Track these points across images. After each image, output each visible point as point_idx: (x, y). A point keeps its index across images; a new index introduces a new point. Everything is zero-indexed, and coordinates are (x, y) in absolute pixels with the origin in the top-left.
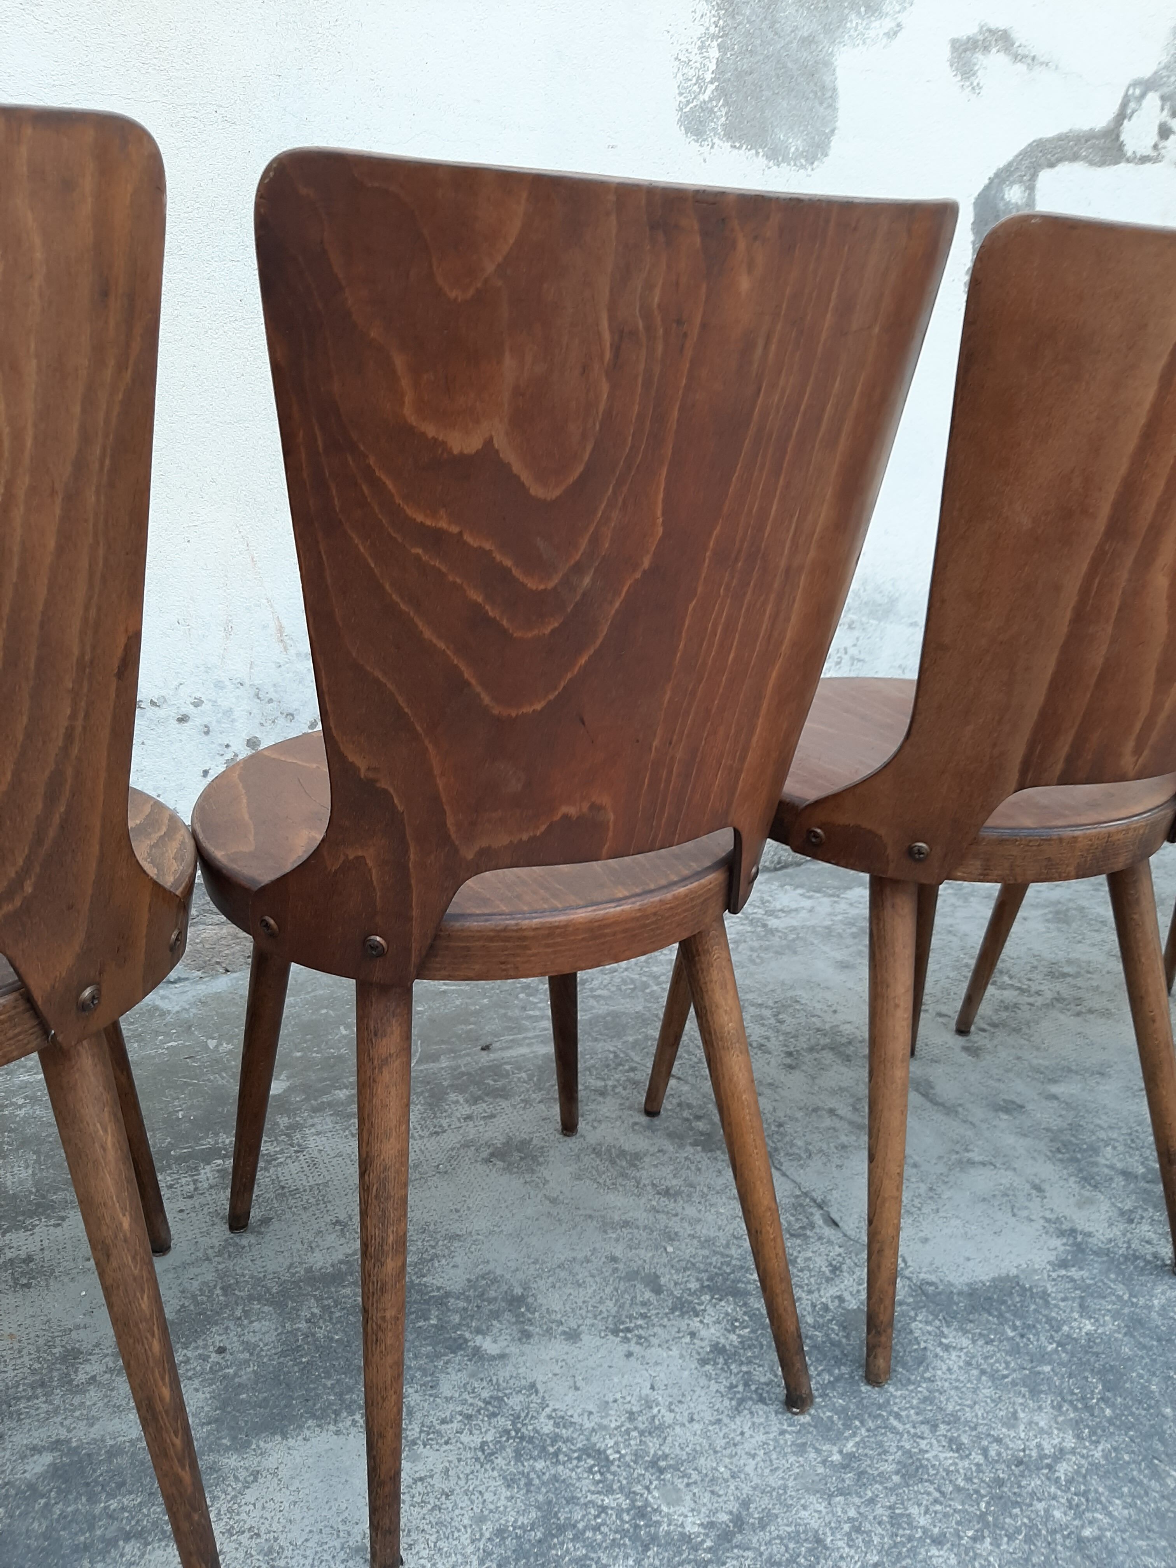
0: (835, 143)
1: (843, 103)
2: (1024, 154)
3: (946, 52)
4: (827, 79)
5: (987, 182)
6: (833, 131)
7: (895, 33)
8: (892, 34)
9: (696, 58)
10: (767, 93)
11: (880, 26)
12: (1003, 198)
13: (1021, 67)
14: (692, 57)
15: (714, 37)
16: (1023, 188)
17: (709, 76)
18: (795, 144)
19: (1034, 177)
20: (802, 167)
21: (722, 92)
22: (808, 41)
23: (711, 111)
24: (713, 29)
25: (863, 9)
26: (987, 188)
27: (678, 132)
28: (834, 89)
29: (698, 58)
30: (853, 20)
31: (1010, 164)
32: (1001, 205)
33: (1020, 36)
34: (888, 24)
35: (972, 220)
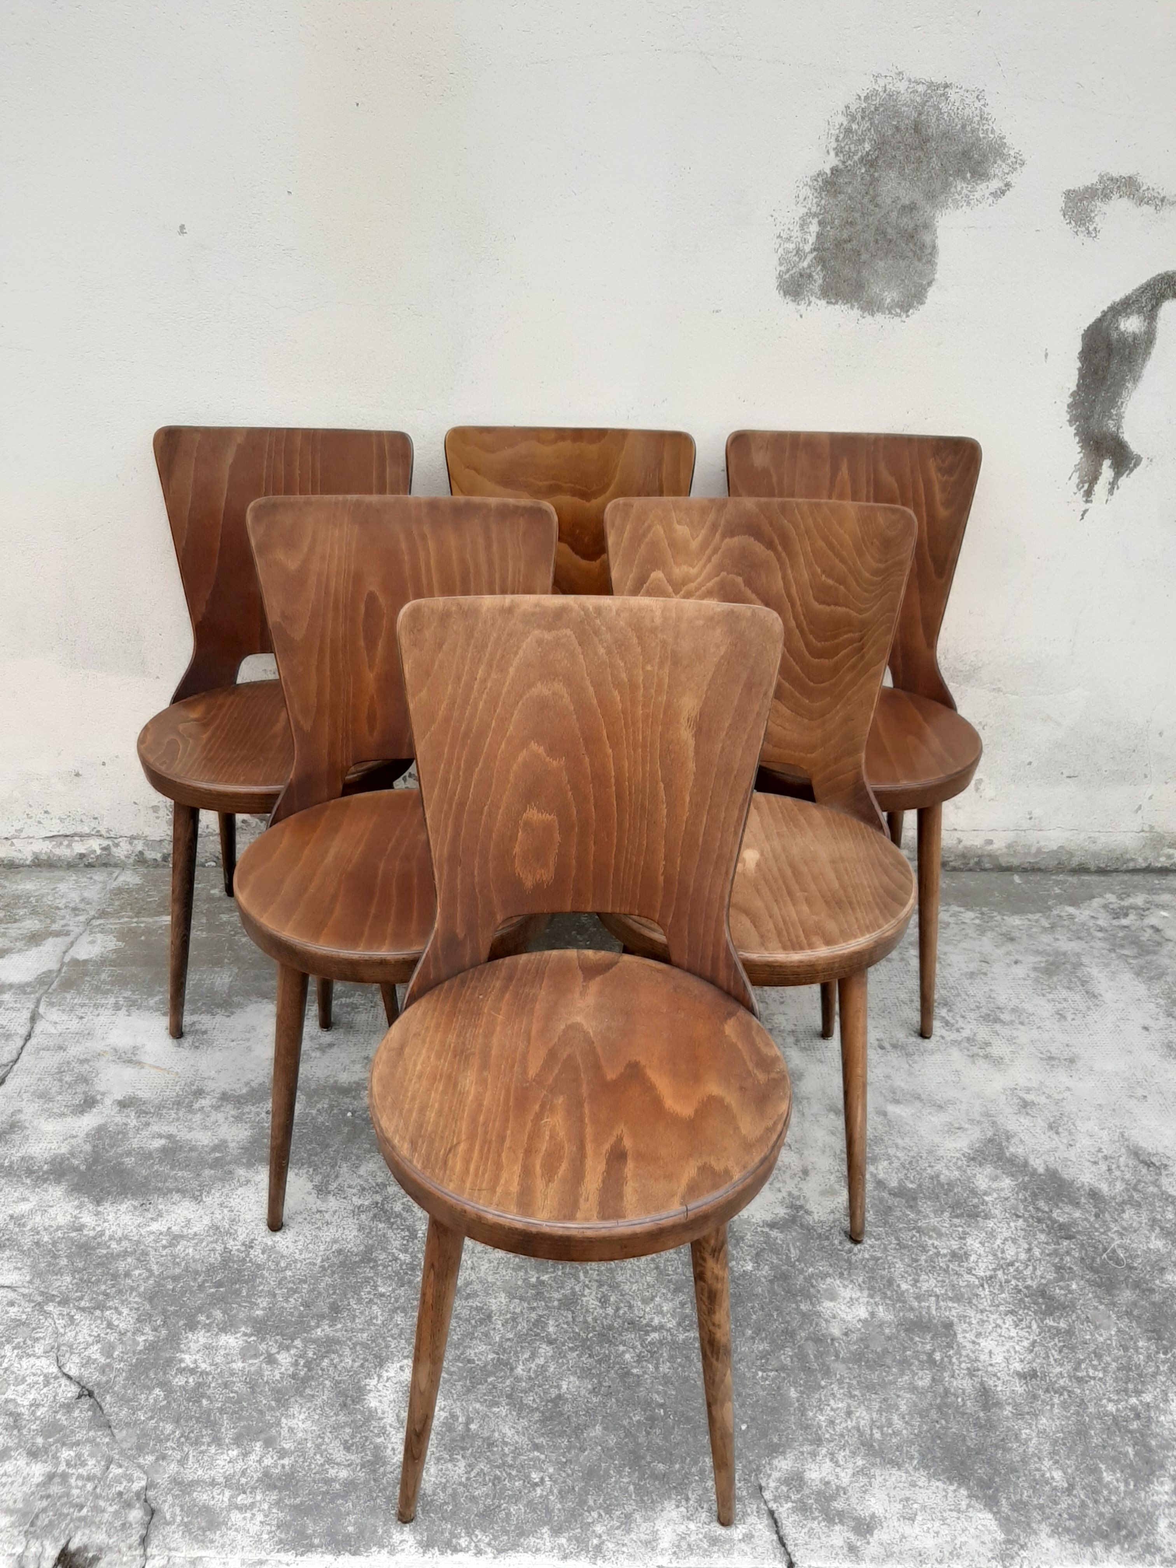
0: (932, 294)
1: (943, 260)
2: (1148, 287)
3: (1060, 202)
4: (927, 238)
5: (1099, 315)
6: (930, 284)
7: (1003, 193)
8: (999, 194)
9: (796, 233)
10: (865, 257)
11: (984, 189)
12: (1117, 328)
13: (1145, 208)
14: (793, 234)
15: (815, 215)
16: (1142, 318)
17: (808, 248)
18: (890, 296)
19: (1155, 308)
20: (897, 315)
21: (821, 260)
22: (911, 208)
23: (810, 276)
24: (814, 209)
25: (969, 175)
26: (1100, 321)
27: (776, 296)
28: (934, 247)
29: (799, 234)
30: (960, 185)
31: (1128, 298)
32: (1115, 335)
33: (1149, 180)
34: (995, 184)
35: (1080, 349)
